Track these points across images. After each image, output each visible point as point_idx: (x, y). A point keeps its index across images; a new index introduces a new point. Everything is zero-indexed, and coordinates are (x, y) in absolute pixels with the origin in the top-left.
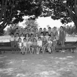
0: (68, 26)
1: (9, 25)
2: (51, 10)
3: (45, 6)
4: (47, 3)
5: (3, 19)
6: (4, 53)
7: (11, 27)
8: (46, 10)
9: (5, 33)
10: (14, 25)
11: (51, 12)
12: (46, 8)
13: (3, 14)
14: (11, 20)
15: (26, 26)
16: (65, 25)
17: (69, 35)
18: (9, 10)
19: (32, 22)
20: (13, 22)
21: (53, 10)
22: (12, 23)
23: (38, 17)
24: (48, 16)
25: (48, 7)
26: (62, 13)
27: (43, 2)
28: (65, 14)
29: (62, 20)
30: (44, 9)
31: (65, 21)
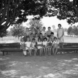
0: (74, 26)
1: (12, 25)
2: (56, 10)
3: (50, 6)
4: (52, 2)
5: (6, 19)
7: (14, 27)
8: (51, 9)
9: (7, 34)
10: (18, 25)
12: (51, 8)
13: (6, 14)
14: (14, 20)
15: (30, 26)
16: (72, 25)
17: (76, 36)
18: (12, 10)
19: (36, 22)
20: (17, 22)
21: (59, 9)
22: (15, 24)
23: (43, 17)
24: (54, 16)
25: (54, 6)
28: (71, 13)
29: (68, 20)
30: (49, 8)
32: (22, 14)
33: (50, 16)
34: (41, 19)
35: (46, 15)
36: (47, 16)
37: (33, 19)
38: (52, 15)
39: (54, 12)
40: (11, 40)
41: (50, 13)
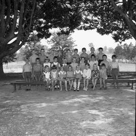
2: (96, 19)
3: (86, 12)
4: (89, 6)
6: (20, 89)
8: (88, 17)
10: (33, 43)
11: (96, 21)
12: (88, 15)
19: (63, 39)
21: (99, 17)
23: (74, 30)
24: (92, 29)
25: (92, 13)
26: (115, 24)
28: (119, 24)
29: (115, 35)
30: (84, 16)
31: (120, 36)
32: (43, 25)
33: (86, 29)
34: (71, 33)
35: (80, 27)
36: (81, 29)
37: (59, 34)
38: (90, 28)
39: (93, 23)
41: (86, 24)
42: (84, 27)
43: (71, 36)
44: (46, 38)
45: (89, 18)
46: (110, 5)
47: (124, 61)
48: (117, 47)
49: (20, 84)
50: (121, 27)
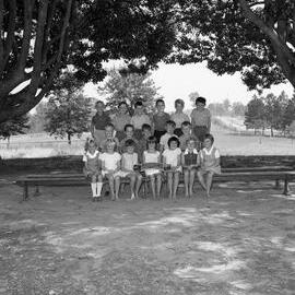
0: (270, 96)
2: (206, 38)
3: (184, 23)
4: (191, 10)
8: (189, 36)
11: (206, 43)
12: (189, 31)
16: (260, 92)
17: (275, 131)
21: (213, 36)
24: (196, 61)
25: (197, 27)
26: (248, 50)
27: (177, 5)
28: (258, 50)
29: (248, 74)
33: (183, 61)
34: (150, 71)
35: (169, 57)
36: (172, 61)
37: (123, 72)
38: (192, 59)
39: (199, 48)
40: (42, 146)
41: (183, 51)
42: (179, 57)
43: (151, 77)
44: (95, 81)
45: (191, 36)
46: (236, 8)
47: (268, 131)
48: (252, 102)
49: (36, 184)
50: (262, 57)
